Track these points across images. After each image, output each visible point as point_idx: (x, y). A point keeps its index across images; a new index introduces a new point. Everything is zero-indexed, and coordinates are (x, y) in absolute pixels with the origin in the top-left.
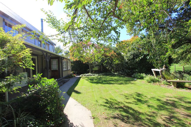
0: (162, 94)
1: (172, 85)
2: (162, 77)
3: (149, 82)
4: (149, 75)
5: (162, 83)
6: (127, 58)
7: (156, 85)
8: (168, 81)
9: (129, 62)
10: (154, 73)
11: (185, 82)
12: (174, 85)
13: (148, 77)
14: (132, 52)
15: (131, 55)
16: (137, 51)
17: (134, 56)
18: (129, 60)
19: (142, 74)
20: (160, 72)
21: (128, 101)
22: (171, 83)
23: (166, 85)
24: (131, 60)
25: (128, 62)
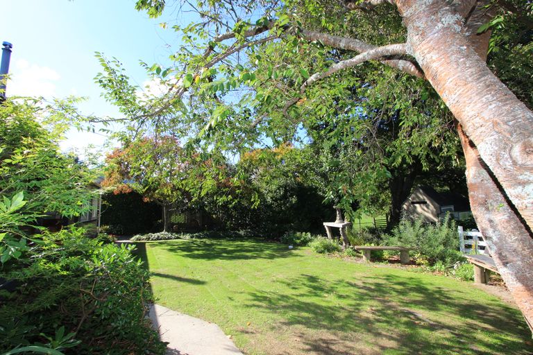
0: (350, 275)
1: (364, 257)
2: (344, 240)
3: (321, 252)
4: (319, 237)
5: (346, 254)
6: (270, 194)
7: (334, 258)
8: (356, 247)
9: (276, 204)
10: (328, 232)
11: (382, 250)
12: (366, 256)
13: (318, 241)
14: (282, 181)
15: (279, 189)
16: (292, 179)
17: (286, 191)
18: (276, 200)
19: (304, 233)
20: (340, 229)
21: (297, 292)
22: (361, 253)
23: (352, 257)
24: (281, 200)
25: (272, 204)
